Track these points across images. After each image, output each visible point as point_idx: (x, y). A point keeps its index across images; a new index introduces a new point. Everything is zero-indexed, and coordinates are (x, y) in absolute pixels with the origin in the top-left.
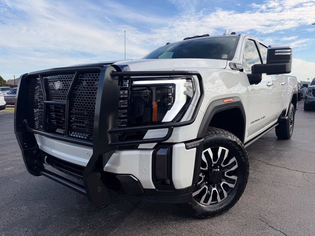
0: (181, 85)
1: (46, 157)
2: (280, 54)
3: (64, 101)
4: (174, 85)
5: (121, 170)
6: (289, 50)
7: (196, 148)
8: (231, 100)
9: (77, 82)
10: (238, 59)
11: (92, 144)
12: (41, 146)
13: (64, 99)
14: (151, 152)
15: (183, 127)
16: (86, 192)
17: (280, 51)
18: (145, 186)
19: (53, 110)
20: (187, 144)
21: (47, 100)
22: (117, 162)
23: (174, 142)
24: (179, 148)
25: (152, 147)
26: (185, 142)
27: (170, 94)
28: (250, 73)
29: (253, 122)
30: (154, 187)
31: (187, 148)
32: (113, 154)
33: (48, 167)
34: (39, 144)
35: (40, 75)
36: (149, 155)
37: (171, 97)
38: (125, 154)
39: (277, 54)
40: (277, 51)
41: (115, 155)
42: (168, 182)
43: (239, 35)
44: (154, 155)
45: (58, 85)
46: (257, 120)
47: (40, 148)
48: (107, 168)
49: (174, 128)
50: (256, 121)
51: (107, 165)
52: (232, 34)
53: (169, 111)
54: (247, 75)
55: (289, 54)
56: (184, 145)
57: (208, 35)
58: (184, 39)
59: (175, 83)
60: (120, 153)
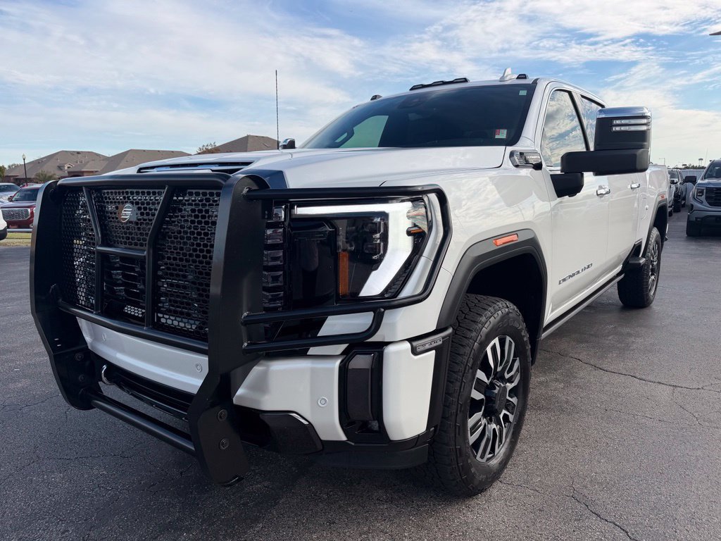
0: (399, 215)
1: (105, 367)
2: (623, 128)
3: (142, 248)
4: (384, 216)
5: (270, 402)
6: (644, 121)
7: (434, 351)
8: (514, 237)
9: (170, 207)
10: (530, 140)
11: (207, 348)
12: (91, 344)
13: (142, 245)
14: (338, 362)
15: (404, 308)
16: (193, 449)
17: (624, 122)
18: (325, 435)
19: (118, 265)
20: (415, 344)
21: (103, 245)
22: (262, 386)
23: (386, 341)
24: (398, 353)
25: (339, 352)
26: (410, 340)
27: (378, 235)
28: (557, 170)
29: (564, 280)
30: (344, 438)
31: (415, 352)
32: (255, 367)
33: (109, 390)
34: (88, 339)
35: (86, 187)
36: (332, 370)
37: (378, 241)
38: (280, 367)
39: (618, 129)
40: (618, 122)
41: (257, 370)
42: (375, 425)
43: (535, 82)
44: (343, 370)
45: (128, 213)
46: (574, 275)
47: (90, 348)
48: (240, 397)
49: (386, 311)
50: (570, 276)
51: (240, 392)
52: (518, 78)
53: (374, 274)
54: (551, 175)
55: (644, 128)
56: (407, 345)
57: (465, 80)
58: (412, 89)
59: (387, 211)
60: (268, 366)
